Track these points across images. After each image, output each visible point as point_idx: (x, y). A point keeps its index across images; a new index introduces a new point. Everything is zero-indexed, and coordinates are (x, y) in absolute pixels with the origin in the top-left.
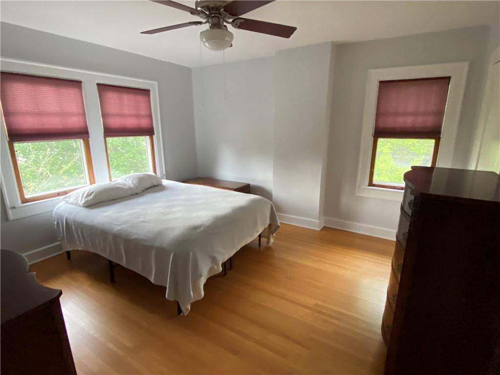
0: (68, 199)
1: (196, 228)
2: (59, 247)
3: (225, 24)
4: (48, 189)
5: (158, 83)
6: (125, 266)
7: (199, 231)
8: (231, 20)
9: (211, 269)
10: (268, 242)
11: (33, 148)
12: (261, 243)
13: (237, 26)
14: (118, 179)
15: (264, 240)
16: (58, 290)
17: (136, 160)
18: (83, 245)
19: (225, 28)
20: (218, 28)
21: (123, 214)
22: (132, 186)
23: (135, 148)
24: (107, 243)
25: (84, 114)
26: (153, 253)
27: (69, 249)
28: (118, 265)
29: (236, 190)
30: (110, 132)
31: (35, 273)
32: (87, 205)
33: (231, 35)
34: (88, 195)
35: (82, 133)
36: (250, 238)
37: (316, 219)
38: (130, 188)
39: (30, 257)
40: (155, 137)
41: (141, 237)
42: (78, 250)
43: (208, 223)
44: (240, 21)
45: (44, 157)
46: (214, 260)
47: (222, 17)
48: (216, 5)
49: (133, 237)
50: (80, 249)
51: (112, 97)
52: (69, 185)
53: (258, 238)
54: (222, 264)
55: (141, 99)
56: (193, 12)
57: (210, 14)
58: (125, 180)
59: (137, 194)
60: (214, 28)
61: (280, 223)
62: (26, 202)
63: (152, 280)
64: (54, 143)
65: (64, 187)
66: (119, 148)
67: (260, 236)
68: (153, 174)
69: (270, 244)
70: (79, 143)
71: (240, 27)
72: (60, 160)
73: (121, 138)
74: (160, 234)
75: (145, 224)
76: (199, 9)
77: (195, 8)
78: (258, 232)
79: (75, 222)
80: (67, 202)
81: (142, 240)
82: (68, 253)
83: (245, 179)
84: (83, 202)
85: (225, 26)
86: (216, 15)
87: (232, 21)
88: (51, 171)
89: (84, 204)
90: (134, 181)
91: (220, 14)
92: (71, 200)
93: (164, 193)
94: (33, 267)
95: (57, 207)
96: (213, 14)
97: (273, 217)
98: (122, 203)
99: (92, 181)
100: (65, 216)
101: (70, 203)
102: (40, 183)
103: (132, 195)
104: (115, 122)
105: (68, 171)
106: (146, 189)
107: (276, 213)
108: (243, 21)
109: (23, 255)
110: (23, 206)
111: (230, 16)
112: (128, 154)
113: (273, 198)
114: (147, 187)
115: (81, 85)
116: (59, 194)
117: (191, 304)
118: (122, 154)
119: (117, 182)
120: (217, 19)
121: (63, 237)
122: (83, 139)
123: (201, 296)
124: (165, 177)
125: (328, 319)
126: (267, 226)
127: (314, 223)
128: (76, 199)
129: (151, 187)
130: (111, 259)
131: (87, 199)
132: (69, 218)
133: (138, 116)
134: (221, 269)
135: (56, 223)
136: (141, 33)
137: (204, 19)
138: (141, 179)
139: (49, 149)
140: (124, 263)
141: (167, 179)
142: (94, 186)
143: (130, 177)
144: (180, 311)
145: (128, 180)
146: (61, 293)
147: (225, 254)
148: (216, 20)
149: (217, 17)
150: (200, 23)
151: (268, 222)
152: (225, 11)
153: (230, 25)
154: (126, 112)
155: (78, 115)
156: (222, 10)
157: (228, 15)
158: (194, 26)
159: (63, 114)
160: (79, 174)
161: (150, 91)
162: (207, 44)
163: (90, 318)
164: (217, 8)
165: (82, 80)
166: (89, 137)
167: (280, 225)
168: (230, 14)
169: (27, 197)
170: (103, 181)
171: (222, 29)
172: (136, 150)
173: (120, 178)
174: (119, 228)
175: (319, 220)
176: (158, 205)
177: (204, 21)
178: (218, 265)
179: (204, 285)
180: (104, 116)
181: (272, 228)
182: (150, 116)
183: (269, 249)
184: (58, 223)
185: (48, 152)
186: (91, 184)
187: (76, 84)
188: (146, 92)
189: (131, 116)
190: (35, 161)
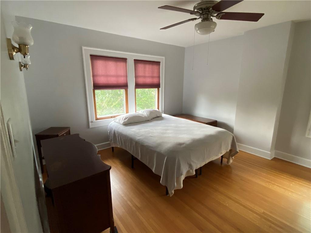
0: (115, 120)
1: (180, 144)
2: (109, 144)
3: (211, 17)
4: (106, 114)
5: (165, 58)
6: (140, 160)
7: (182, 146)
8: (215, 15)
9: (188, 172)
10: (228, 162)
11: (101, 93)
12: (223, 161)
13: (219, 18)
14: (139, 111)
15: (225, 160)
16: (110, 166)
17: (148, 102)
18: (120, 145)
19: (211, 20)
20: (207, 21)
21: (141, 131)
22: (146, 116)
23: (148, 95)
24: (132, 145)
25: (127, 76)
26: (155, 155)
27: (114, 146)
28: (136, 159)
29: (207, 124)
30: (138, 86)
31: (100, 155)
32: (124, 124)
33: (215, 24)
34: (125, 119)
35: (125, 86)
36: (215, 157)
37: (268, 151)
38: (145, 117)
39: (98, 147)
40: (160, 89)
41: (150, 145)
42: (118, 147)
43: (188, 143)
44: (222, 14)
45: (105, 98)
46: (190, 166)
47: (210, 13)
48: (207, 6)
49: (145, 144)
50: (119, 147)
51: (141, 66)
52: (115, 113)
53: (221, 158)
54: (195, 170)
55: (155, 67)
56: (192, 13)
57: (203, 12)
58: (143, 112)
59: (148, 120)
60: (204, 21)
61: (239, 150)
62: (98, 120)
63: (153, 170)
64: (110, 91)
65: (113, 114)
66: (140, 95)
67: (222, 157)
68: (158, 110)
69: (230, 164)
70: (123, 91)
71: (221, 18)
72: (112, 100)
73: (141, 89)
74: (160, 145)
75: (152, 138)
76: (196, 10)
77: (193, 10)
78: (221, 153)
79: (118, 132)
80: (115, 121)
81: (150, 147)
82: (113, 148)
83: (213, 118)
84: (122, 122)
85: (212, 19)
86: (206, 13)
87: (217, 15)
88: (108, 105)
89: (123, 123)
90: (148, 113)
91: (209, 12)
92: (117, 121)
93: (163, 121)
94: (100, 152)
95: (110, 124)
96: (204, 12)
97: (233, 145)
98: (141, 125)
99: (127, 112)
100: (114, 128)
101: (116, 122)
102: (103, 111)
103: (146, 121)
104: (141, 81)
105: (115, 106)
106: (153, 118)
107: (237, 143)
108: (224, 14)
109: (95, 145)
110: (97, 122)
111: (216, 12)
112: (144, 99)
113: (234, 131)
114: (154, 117)
115: (126, 61)
116: (111, 117)
117: (174, 190)
118: (141, 99)
119: (139, 113)
120: (207, 15)
121: (111, 140)
122: (125, 89)
123: (181, 187)
124: (163, 112)
125: (273, 225)
126: (228, 151)
127: (267, 154)
128: (119, 120)
129: (156, 117)
130: (133, 155)
131: (124, 121)
132: (115, 130)
133: (153, 77)
134: (194, 173)
135: (109, 132)
136: (160, 29)
137: (198, 16)
138: (151, 112)
139: (107, 94)
140: (139, 158)
141: (164, 113)
142: (128, 114)
143: (146, 111)
144: (167, 193)
145: (144, 112)
146: (110, 168)
147: (198, 164)
148: (205, 16)
149: (207, 14)
150: (195, 19)
151: (229, 148)
152: (212, 9)
153: (215, 18)
154: (147, 75)
155: (124, 76)
156: (211, 9)
157: (214, 11)
158: (191, 21)
159: (117, 76)
160: (120, 107)
161: (160, 62)
162: (198, 32)
163: (120, 185)
164: (208, 8)
165: (127, 58)
166: (128, 88)
167: (238, 151)
168: (216, 11)
169: (98, 117)
170: (132, 112)
171: (210, 21)
172: (148, 96)
173: (140, 111)
174: (138, 138)
175: (270, 152)
176: (160, 128)
177: (198, 17)
178: (193, 170)
179: (183, 180)
180: (136, 77)
181: (232, 152)
182: (159, 77)
183: (228, 167)
184: (110, 132)
185: (107, 95)
186: (126, 113)
187: (124, 60)
188: (158, 63)
189: (149, 77)
190: (101, 100)
